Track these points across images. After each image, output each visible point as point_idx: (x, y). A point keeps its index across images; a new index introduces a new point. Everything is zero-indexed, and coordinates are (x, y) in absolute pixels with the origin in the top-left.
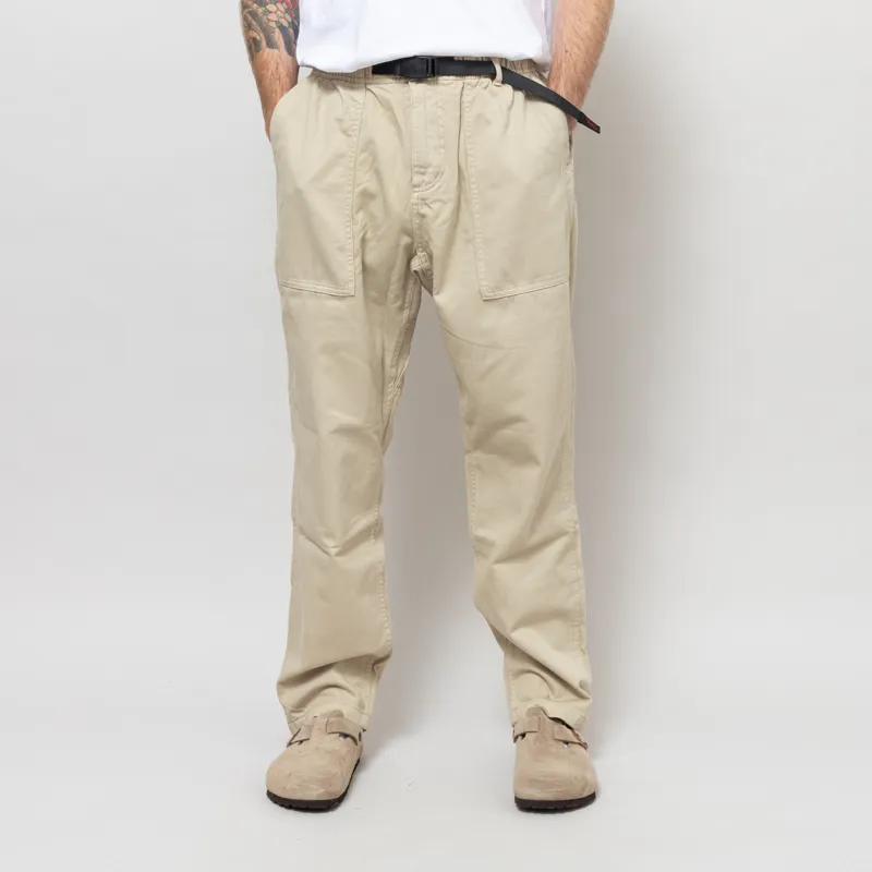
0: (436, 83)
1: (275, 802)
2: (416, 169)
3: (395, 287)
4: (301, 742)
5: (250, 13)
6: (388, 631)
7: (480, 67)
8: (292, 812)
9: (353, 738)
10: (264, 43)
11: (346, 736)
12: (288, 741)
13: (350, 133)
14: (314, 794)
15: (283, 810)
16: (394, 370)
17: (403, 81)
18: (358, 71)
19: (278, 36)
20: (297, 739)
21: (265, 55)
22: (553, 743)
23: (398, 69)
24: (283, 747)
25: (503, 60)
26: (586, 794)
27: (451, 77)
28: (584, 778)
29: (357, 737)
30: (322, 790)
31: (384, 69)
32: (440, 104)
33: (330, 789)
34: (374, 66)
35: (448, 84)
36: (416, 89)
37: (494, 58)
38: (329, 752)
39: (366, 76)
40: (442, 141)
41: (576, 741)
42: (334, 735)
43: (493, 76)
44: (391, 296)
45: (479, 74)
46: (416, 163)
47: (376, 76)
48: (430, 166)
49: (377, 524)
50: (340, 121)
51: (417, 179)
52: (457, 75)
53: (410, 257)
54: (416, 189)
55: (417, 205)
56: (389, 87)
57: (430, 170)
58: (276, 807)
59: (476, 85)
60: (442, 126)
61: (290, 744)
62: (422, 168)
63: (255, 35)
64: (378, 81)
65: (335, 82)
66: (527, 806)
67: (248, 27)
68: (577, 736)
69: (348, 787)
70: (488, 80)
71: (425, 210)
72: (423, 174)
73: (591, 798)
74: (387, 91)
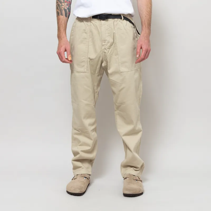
0: (108, 21)
1: (68, 193)
2: (103, 41)
3: (98, 70)
5: (58, 4)
7: (118, 16)
8: (72, 196)
9: (87, 178)
10: (60, 14)
12: (72, 179)
13: (87, 33)
14: (77, 191)
15: (70, 195)
16: (97, 90)
17: (100, 20)
18: (89, 17)
19: (64, 12)
20: (74, 178)
21: (60, 17)
22: (133, 180)
23: (98, 17)
24: (71, 180)
25: (123, 15)
26: (140, 192)
27: (111, 19)
28: (140, 189)
30: (79, 191)
31: (95, 17)
32: (109, 25)
33: (82, 190)
34: (92, 16)
35: (111, 21)
36: (103, 22)
37: (121, 14)
38: (81, 182)
39: (90, 19)
40: (109, 34)
41: (139, 180)
42: (83, 177)
43: (121, 19)
44: (96, 72)
45: (118, 18)
46: (103, 40)
47: (93, 19)
48: (106, 40)
50: (84, 30)
51: (103, 44)
52: (112, 18)
53: (102, 62)
54: (103, 46)
55: (104, 50)
56: (96, 21)
57: (107, 41)
58: (69, 194)
59: (117, 21)
60: (109, 31)
62: (105, 41)
63: (58, 11)
64: (94, 20)
65: (83, 20)
66: (126, 195)
67: (57, 8)
68: (139, 178)
69: (86, 190)
70: (120, 19)
71: (105, 51)
72: (105, 42)
73: (142, 194)
74: (96, 23)
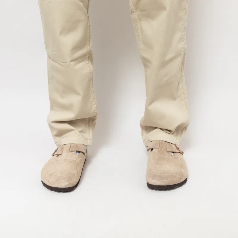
4: (58, 155)
6: (94, 106)
9: (83, 153)
11: (79, 152)
12: (52, 153)
22: (166, 153)
24: (50, 156)
26: (183, 180)
28: (181, 173)
29: (85, 152)
38: (71, 162)
41: (178, 151)
42: (73, 152)
49: (89, 53)
61: (53, 155)
68: (178, 148)
